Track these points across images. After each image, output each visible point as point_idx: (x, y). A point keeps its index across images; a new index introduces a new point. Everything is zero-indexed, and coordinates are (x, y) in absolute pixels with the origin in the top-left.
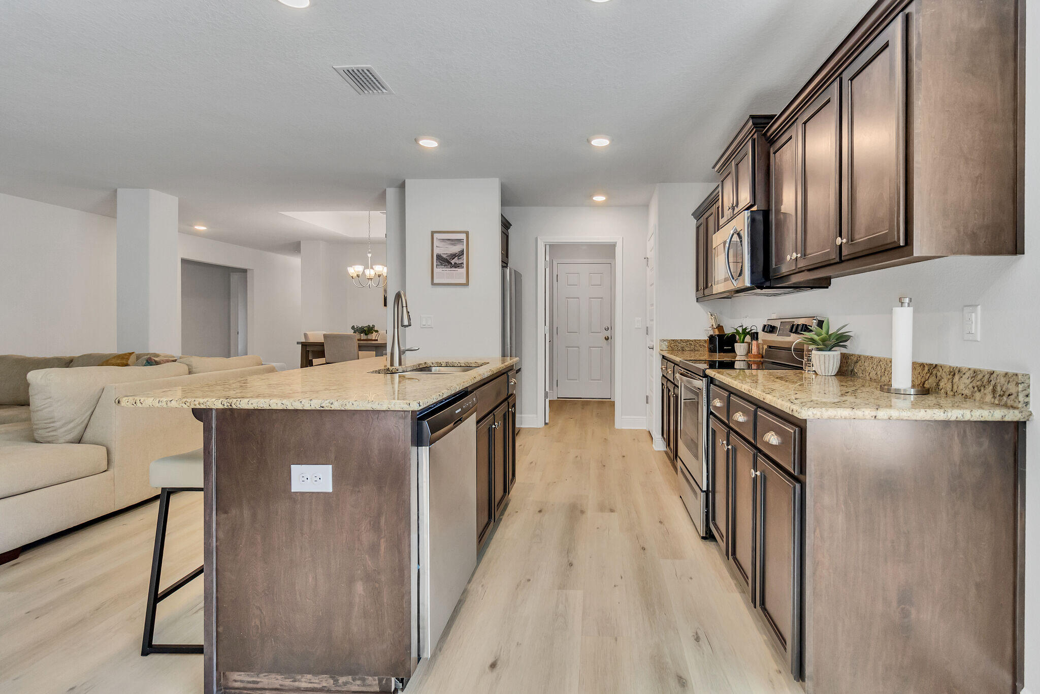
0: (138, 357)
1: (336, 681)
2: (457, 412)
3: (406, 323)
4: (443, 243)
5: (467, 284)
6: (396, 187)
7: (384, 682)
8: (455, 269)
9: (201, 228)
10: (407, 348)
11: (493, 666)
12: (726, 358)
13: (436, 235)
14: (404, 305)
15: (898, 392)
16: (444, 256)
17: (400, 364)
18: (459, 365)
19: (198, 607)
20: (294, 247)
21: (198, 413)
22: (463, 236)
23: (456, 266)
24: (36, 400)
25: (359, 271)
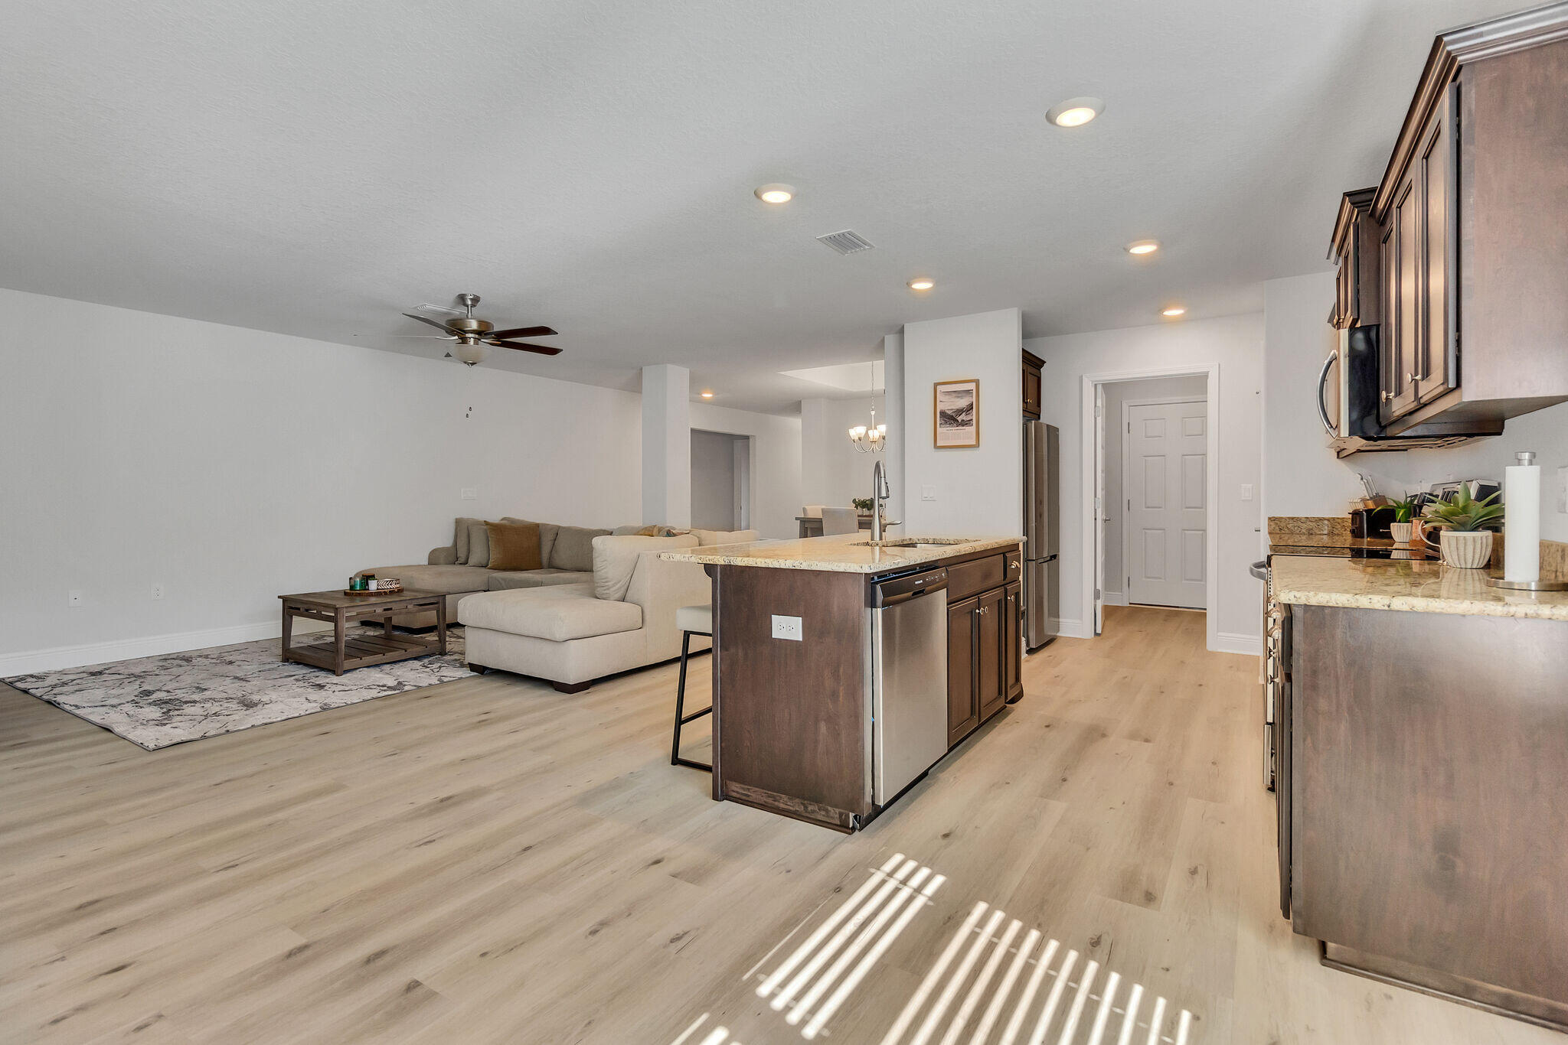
0: (660, 530)
1: (806, 807)
2: (916, 583)
3: (884, 494)
4: (947, 397)
5: (977, 445)
6: (896, 333)
7: (843, 817)
8: (962, 428)
9: (707, 395)
10: (888, 522)
11: (946, 836)
12: (1378, 545)
13: (939, 388)
14: (882, 476)
15: (1510, 588)
16: (949, 412)
17: (881, 539)
18: (948, 542)
19: (708, 743)
20: (794, 406)
21: (709, 569)
22: (972, 386)
23: (964, 423)
24: (598, 563)
25: (860, 434)
